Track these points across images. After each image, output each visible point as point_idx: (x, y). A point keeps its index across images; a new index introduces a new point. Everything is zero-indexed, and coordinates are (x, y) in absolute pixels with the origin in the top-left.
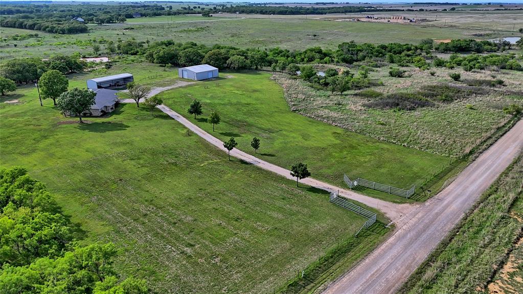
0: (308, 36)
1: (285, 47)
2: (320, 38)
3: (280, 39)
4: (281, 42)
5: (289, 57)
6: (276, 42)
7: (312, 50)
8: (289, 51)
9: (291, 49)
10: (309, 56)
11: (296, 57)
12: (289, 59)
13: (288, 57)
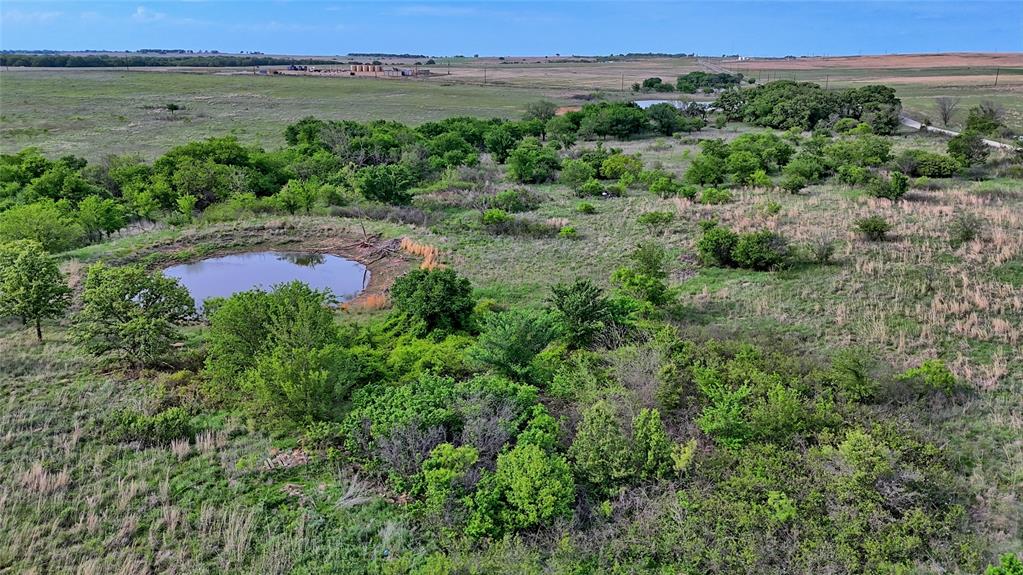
0: (149, 112)
1: (68, 146)
2: (193, 114)
3: (43, 122)
4: (46, 130)
5: (88, 192)
6: (27, 132)
7: (198, 154)
8: (83, 164)
9: (90, 151)
10: (195, 177)
11: (126, 190)
12: (89, 203)
13: (79, 192)
